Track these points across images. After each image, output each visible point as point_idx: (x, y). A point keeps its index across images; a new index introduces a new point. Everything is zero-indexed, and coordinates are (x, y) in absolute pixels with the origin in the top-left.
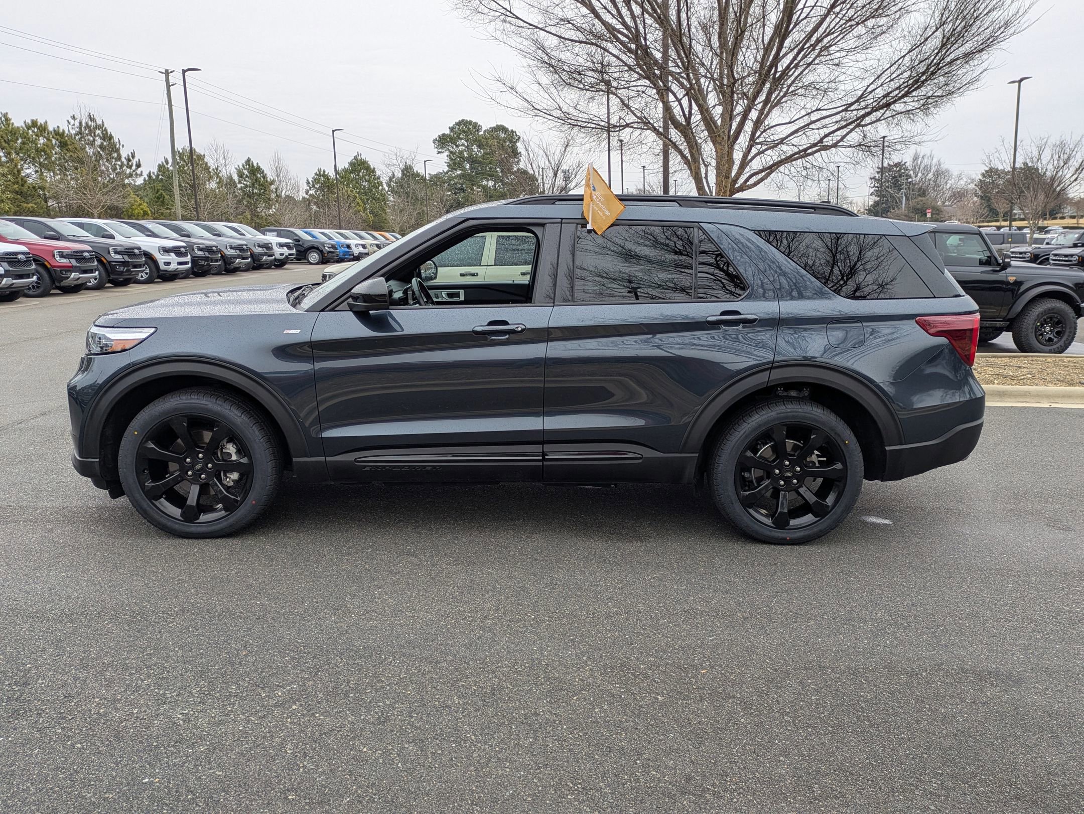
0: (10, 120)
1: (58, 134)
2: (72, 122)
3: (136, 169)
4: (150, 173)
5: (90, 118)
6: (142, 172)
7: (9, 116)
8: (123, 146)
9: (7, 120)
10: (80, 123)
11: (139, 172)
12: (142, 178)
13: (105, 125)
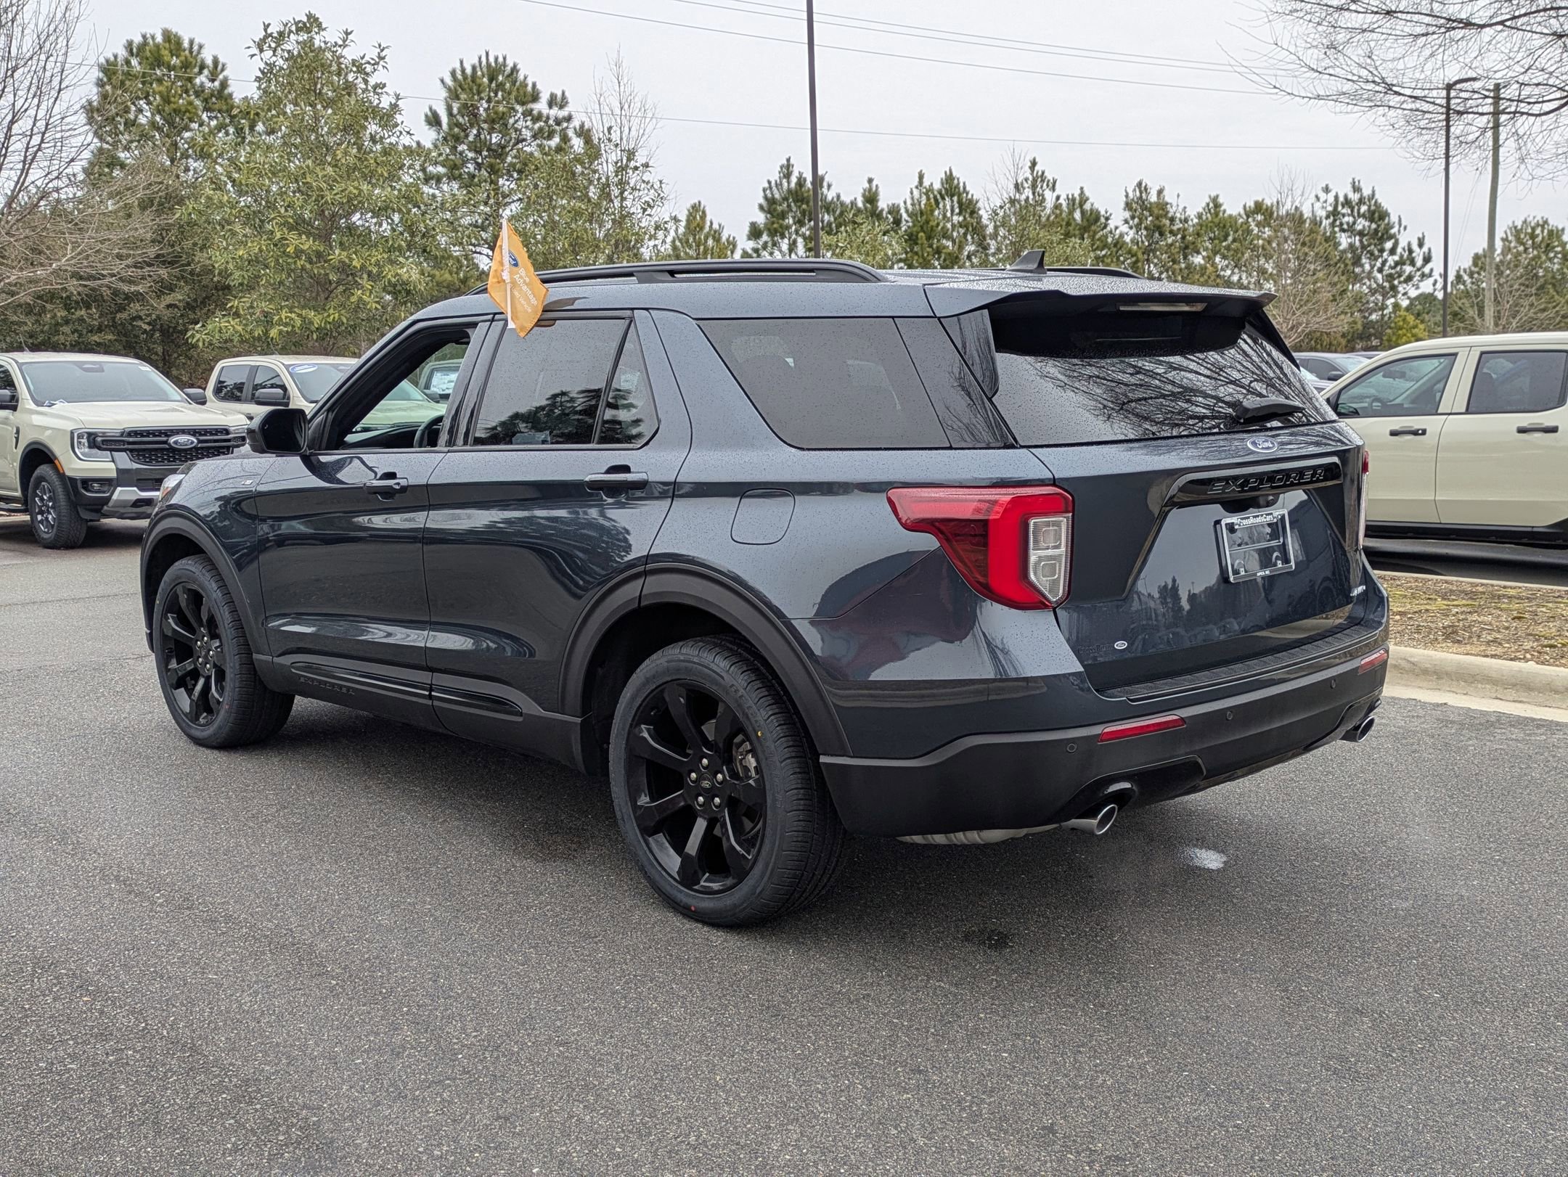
0: (1221, 205)
1: (1296, 219)
2: (1323, 196)
3: (1423, 266)
4: (1458, 272)
5: (1354, 187)
6: (1432, 270)
7: (1221, 200)
8: (1405, 228)
9: (1217, 206)
10: (1336, 197)
11: (1426, 270)
12: (1431, 280)
13: (1377, 196)
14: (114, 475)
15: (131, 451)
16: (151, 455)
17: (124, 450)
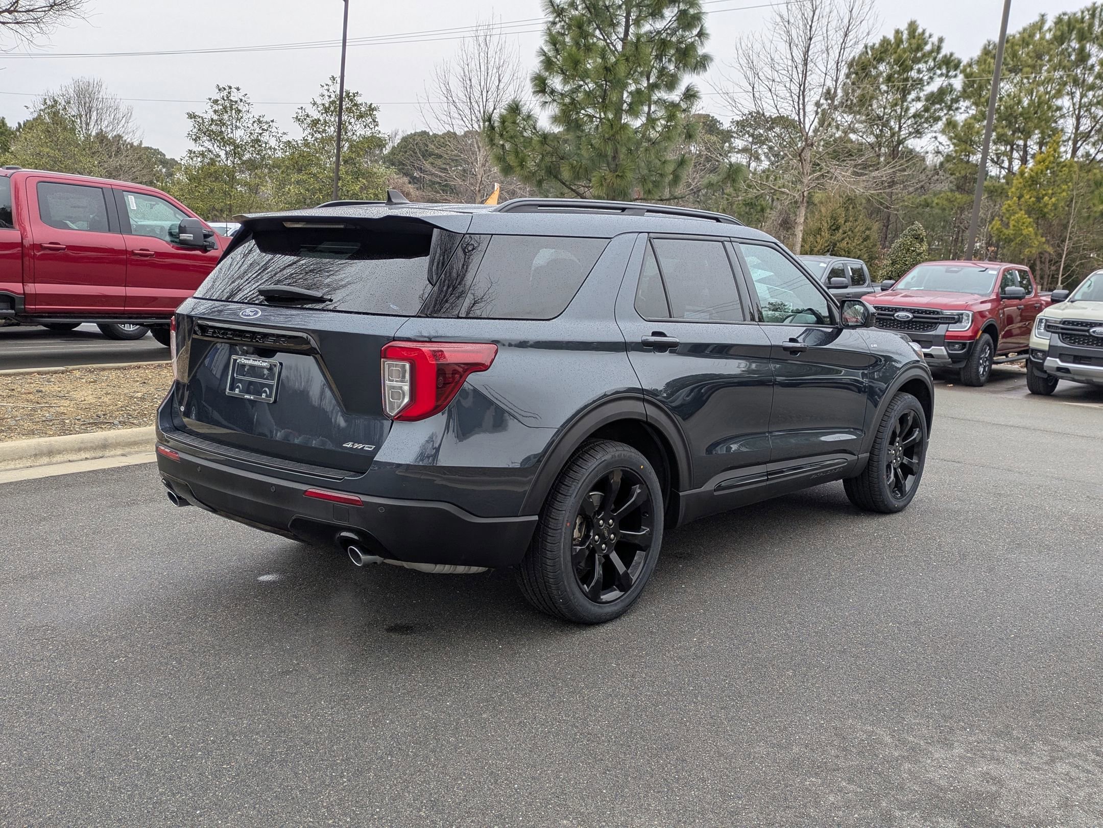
14: (1047, 348)
15: (1063, 334)
16: (1084, 340)
17: (1058, 333)
